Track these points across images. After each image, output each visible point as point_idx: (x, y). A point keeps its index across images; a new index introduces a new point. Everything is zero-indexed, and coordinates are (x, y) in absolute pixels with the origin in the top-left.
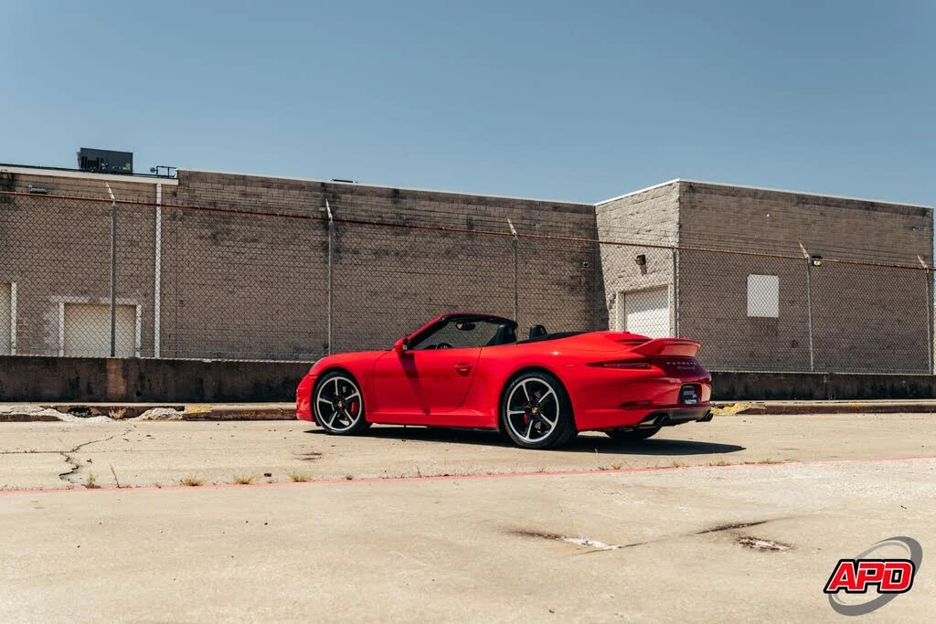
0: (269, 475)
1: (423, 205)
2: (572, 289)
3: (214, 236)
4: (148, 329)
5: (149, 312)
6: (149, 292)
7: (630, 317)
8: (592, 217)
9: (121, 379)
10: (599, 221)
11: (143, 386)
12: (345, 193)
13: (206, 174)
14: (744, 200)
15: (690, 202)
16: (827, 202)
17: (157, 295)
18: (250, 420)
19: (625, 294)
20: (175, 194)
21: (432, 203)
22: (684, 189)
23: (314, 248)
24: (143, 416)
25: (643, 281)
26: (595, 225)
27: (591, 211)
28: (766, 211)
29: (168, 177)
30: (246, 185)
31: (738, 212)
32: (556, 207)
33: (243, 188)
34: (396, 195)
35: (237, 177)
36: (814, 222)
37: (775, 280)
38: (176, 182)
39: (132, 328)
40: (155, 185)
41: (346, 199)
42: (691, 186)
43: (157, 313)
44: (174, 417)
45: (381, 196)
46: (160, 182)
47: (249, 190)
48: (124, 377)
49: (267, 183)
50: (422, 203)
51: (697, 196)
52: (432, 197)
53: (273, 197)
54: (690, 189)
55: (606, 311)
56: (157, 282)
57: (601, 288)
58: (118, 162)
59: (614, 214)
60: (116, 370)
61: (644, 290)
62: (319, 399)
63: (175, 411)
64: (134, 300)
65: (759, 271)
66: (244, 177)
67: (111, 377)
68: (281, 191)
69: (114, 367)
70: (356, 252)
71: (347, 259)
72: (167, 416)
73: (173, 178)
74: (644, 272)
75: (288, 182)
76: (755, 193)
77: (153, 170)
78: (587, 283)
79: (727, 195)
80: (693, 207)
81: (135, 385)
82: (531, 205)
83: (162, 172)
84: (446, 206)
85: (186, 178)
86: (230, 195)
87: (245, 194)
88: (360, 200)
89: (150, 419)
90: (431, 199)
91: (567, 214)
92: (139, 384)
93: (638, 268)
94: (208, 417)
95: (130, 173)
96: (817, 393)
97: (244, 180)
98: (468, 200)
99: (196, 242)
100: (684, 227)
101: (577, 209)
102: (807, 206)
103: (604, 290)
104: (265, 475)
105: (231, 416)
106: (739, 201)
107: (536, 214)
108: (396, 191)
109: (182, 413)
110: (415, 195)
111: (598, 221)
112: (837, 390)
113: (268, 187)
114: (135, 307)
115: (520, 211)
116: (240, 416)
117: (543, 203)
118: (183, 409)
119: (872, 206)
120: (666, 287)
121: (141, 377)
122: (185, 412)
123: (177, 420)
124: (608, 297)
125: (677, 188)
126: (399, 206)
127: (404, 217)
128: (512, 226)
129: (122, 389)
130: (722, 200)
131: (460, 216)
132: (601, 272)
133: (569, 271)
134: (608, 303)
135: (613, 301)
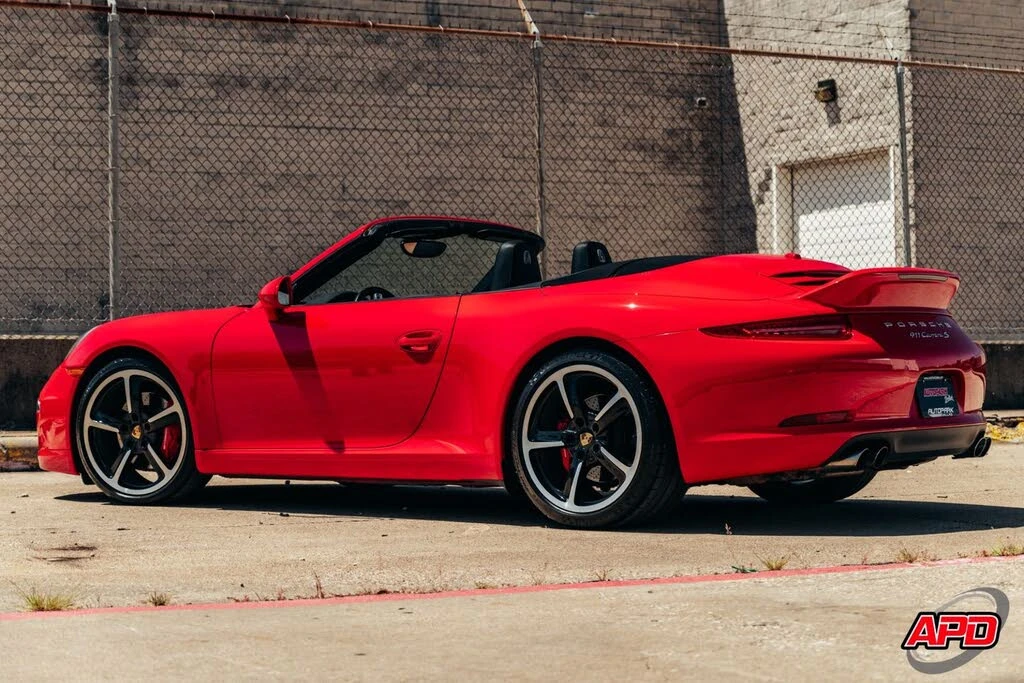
2: (672, 158)
7: (804, 221)
19: (791, 168)
23: (74, 76)
25: (832, 140)
55: (750, 209)
57: (738, 154)
61: (835, 161)
62: (88, 422)
70: (171, 82)
71: (151, 97)
74: (835, 119)
78: (704, 144)
93: (820, 110)
100: (921, 15)
103: (743, 160)
111: (726, 4)
120: (883, 152)
124: (755, 178)
128: (528, 17)
133: (662, 118)
134: (754, 191)
135: (764, 187)
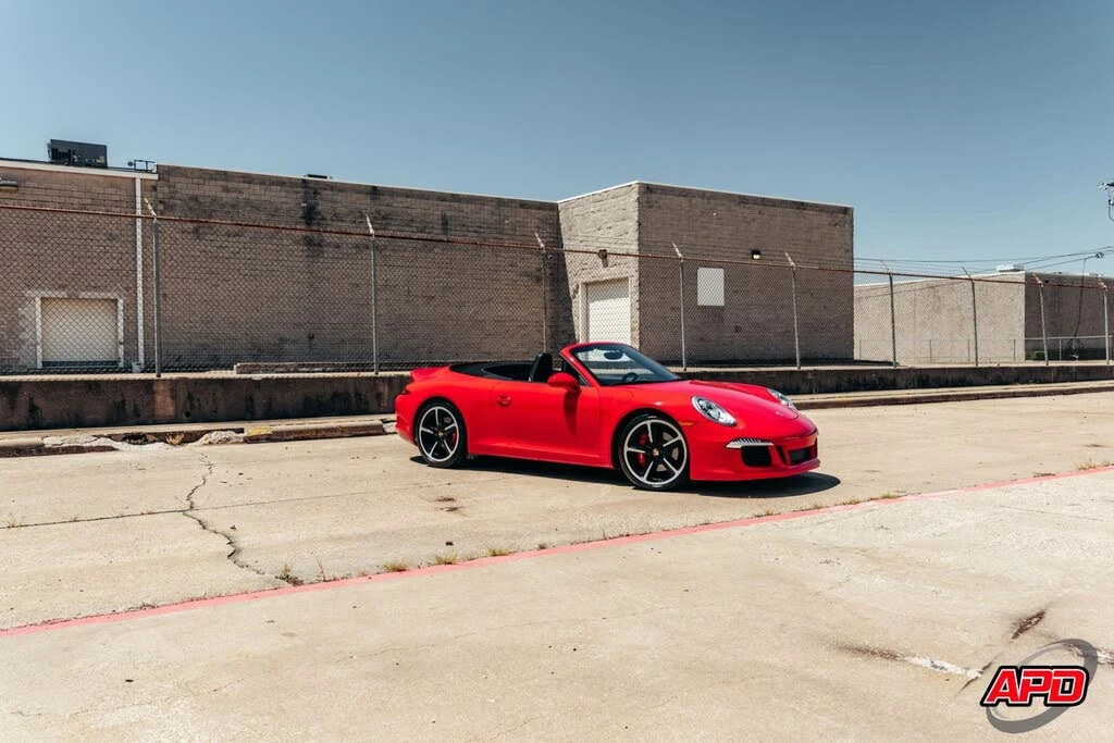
0: (451, 544)
1: (399, 203)
2: (539, 280)
3: (196, 231)
4: (130, 322)
5: (131, 306)
6: (131, 285)
7: (591, 305)
8: (555, 213)
9: (169, 400)
10: (562, 216)
11: (192, 406)
12: (325, 189)
13: (186, 169)
14: (694, 201)
15: (648, 202)
16: (764, 202)
17: (140, 289)
18: (310, 439)
19: (587, 284)
20: (155, 188)
21: (409, 200)
22: (642, 190)
23: (297, 243)
24: (202, 440)
25: (605, 274)
26: (558, 220)
27: (554, 208)
28: (712, 210)
29: (147, 171)
30: (227, 180)
31: (689, 211)
32: (523, 205)
33: (224, 183)
34: (375, 192)
35: (218, 172)
36: (754, 220)
37: (721, 272)
38: (156, 177)
39: (113, 324)
40: (134, 179)
41: (327, 195)
42: (648, 188)
43: (140, 308)
44: (235, 440)
45: (360, 192)
46: (138, 176)
47: (230, 185)
48: (173, 398)
49: (248, 179)
50: (400, 199)
51: (654, 197)
52: (409, 194)
53: (255, 193)
54: (647, 190)
55: (570, 300)
56: (140, 276)
57: (565, 279)
58: (91, 155)
59: (576, 211)
60: (163, 391)
61: (606, 282)
63: (235, 434)
64: (116, 294)
65: (708, 265)
66: (225, 173)
67: (159, 398)
68: (263, 187)
69: (162, 388)
70: (338, 246)
71: (329, 252)
72: (228, 440)
73: (150, 172)
74: (606, 265)
75: (270, 178)
76: (703, 194)
77: (130, 164)
78: (552, 274)
79: (679, 195)
80: (651, 207)
81: (184, 405)
82: (500, 202)
83: (140, 166)
84: (423, 203)
85: (166, 173)
86: (211, 190)
87: (226, 190)
88: (339, 197)
89: (210, 443)
90: (408, 197)
91: (534, 211)
92: (188, 405)
93: (600, 261)
94: (269, 438)
95: (104, 166)
96: (804, 387)
97: (225, 175)
98: (442, 197)
99: (178, 236)
100: (644, 224)
101: (542, 206)
102: (747, 206)
103: (567, 281)
104: (447, 544)
105: (292, 437)
106: (690, 201)
107: (506, 211)
108: (375, 188)
109: (241, 435)
110: (393, 192)
111: (561, 218)
112: (820, 385)
113: (249, 183)
114: (116, 301)
115: (490, 208)
116: (300, 436)
117: (512, 201)
118: (242, 431)
119: (801, 206)
120: (626, 279)
121: (190, 397)
122: (245, 434)
123: (238, 443)
124: (572, 288)
125: (636, 189)
126: (378, 202)
127: (383, 213)
128: (539, 240)
129: (171, 410)
130: (676, 200)
131: (436, 211)
132: (565, 265)
133: (534, 263)
134: (572, 293)
135: (576, 292)
